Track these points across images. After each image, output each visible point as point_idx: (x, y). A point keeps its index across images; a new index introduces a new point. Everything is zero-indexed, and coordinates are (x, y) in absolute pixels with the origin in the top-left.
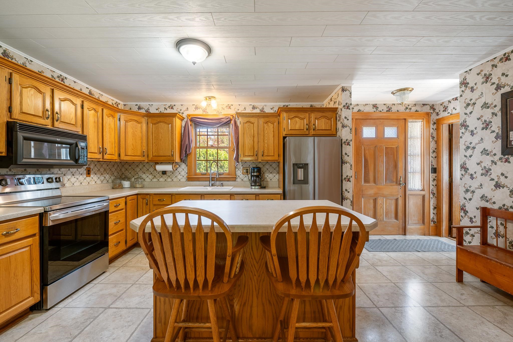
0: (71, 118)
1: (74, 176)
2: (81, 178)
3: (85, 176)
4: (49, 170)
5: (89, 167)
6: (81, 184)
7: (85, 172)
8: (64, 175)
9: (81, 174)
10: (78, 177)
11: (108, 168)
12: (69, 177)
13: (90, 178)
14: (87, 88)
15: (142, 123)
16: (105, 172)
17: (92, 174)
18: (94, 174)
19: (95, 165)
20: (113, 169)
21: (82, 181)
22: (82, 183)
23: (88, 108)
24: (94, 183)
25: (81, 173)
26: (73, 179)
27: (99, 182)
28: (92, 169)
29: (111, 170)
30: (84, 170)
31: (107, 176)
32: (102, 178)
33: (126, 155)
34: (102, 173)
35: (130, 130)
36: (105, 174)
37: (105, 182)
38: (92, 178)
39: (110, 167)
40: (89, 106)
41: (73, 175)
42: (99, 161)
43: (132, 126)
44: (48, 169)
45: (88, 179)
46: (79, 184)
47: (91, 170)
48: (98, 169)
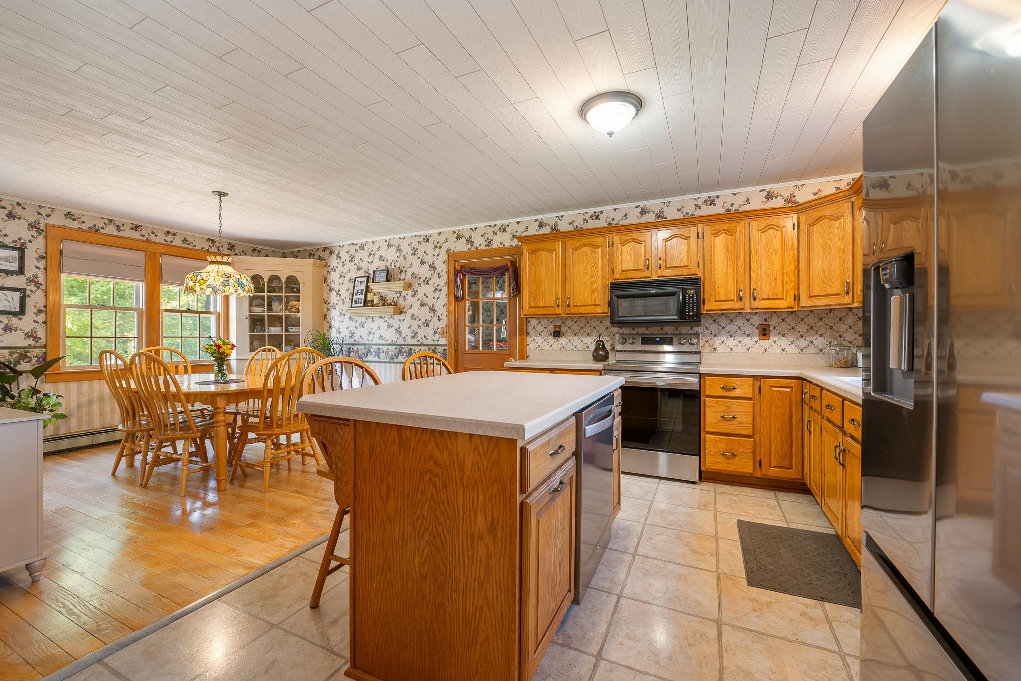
0: (681, 258)
1: (733, 338)
2: (748, 341)
3: (757, 338)
4: (692, 328)
5: (766, 323)
6: (748, 350)
7: (757, 331)
8: (715, 335)
9: (748, 335)
10: (740, 339)
11: (821, 323)
12: (724, 338)
13: (769, 343)
14: (761, 191)
15: (843, 216)
16: (812, 332)
17: (774, 336)
18: (780, 336)
19: (783, 320)
20: (842, 327)
21: (750, 346)
22: (750, 350)
23: (712, 235)
24: (779, 350)
25: (747, 332)
26: (731, 342)
27: (792, 349)
28: (774, 328)
29: (831, 327)
30: (755, 328)
31: (820, 342)
32: (803, 343)
33: (810, 297)
34: (801, 333)
35: (817, 241)
36: (811, 335)
37: (812, 350)
38: (775, 342)
39: (827, 322)
40: (715, 230)
41: (731, 336)
42: (792, 312)
43: (821, 231)
44: (689, 328)
45: (764, 343)
46: (744, 350)
47: (771, 327)
48: (790, 327)
